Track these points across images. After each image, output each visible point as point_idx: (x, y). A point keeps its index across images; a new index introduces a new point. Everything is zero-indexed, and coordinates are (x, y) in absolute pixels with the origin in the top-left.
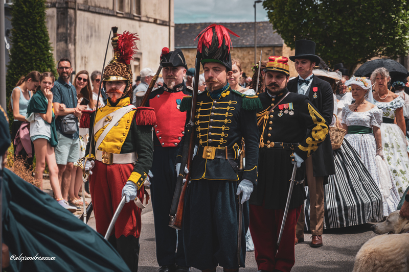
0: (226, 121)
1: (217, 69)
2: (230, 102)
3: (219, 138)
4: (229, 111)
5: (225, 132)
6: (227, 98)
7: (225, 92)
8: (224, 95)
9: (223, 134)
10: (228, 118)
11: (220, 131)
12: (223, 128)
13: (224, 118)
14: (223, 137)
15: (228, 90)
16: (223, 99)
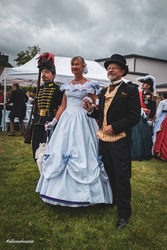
0: (49, 97)
1: (47, 72)
2: (52, 89)
3: (46, 105)
4: (52, 93)
5: (49, 102)
6: (51, 87)
7: (51, 84)
8: (50, 85)
9: (48, 103)
10: (51, 96)
11: (47, 102)
12: (48, 100)
13: (48, 95)
14: (48, 105)
15: (52, 83)
16: (49, 87)
